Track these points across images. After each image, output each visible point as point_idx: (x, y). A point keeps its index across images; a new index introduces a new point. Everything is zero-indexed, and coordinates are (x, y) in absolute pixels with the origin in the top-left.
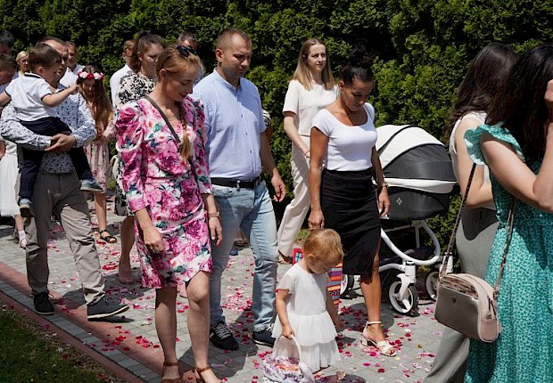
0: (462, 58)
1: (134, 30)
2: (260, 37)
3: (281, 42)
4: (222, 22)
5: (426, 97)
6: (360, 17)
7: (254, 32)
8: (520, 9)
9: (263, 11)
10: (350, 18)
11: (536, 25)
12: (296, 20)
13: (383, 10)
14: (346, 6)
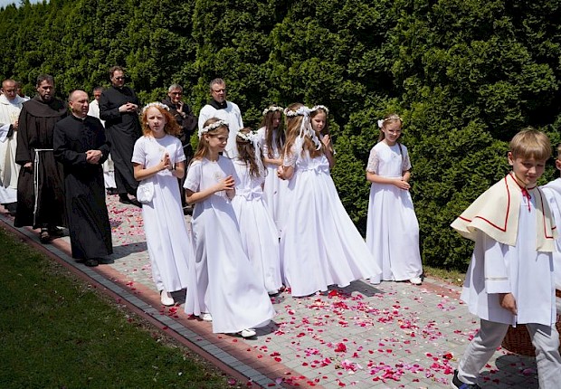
0: (446, 96)
1: (198, 74)
2: (293, 80)
3: (309, 85)
5: (419, 127)
6: (371, 63)
7: (288, 76)
8: (489, 56)
9: (295, 60)
10: (363, 65)
11: (504, 70)
12: (320, 66)
13: (391, 58)
14: (360, 55)
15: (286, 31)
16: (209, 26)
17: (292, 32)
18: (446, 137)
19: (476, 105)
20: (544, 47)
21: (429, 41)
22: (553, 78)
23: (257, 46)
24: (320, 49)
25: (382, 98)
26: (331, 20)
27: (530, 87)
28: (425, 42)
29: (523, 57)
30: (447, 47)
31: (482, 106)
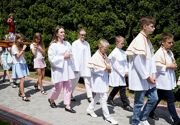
0: (92, 30)
2: (38, 25)
3: (45, 26)
4: (27, 20)
6: (66, 19)
7: (37, 24)
8: (105, 17)
9: (39, 18)
10: (63, 20)
11: (110, 22)
12: (48, 20)
13: (72, 17)
14: (62, 17)
15: (36, 8)
16: (5, 5)
17: (38, 8)
18: (93, 44)
19: (102, 33)
20: (121, 14)
21: (86, 12)
22: (124, 24)
23: (23, 13)
24: (48, 14)
25: (70, 31)
26: (51, 4)
27: (118, 27)
28: (84, 12)
29: (115, 18)
30: (92, 14)
31: (103, 33)
